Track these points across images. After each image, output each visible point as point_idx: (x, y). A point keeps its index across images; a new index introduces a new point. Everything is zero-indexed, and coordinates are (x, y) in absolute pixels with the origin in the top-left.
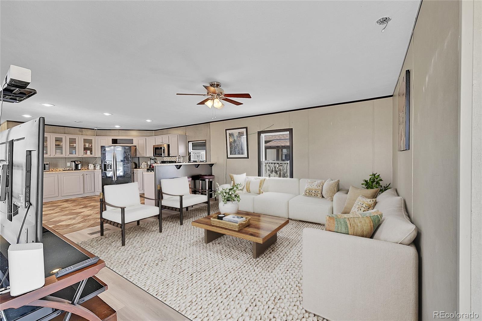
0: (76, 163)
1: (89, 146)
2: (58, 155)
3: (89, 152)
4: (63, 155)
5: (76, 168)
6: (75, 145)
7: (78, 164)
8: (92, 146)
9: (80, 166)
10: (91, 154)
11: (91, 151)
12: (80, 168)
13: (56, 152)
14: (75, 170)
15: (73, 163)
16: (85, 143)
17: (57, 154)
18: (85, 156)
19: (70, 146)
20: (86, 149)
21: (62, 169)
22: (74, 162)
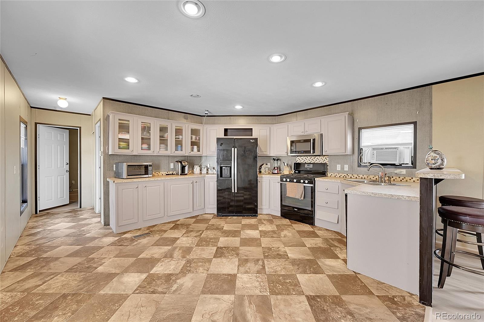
0: (182, 164)
1: (196, 139)
2: (163, 152)
3: (195, 147)
4: (168, 153)
5: (183, 172)
6: (180, 137)
7: (185, 166)
8: (199, 140)
9: (187, 168)
10: (198, 151)
11: (199, 147)
12: (186, 172)
13: (160, 147)
14: (181, 175)
15: (179, 164)
16: (192, 136)
17: (161, 149)
18: (192, 154)
19: (176, 138)
20: (193, 144)
21: (164, 172)
22: (181, 162)
